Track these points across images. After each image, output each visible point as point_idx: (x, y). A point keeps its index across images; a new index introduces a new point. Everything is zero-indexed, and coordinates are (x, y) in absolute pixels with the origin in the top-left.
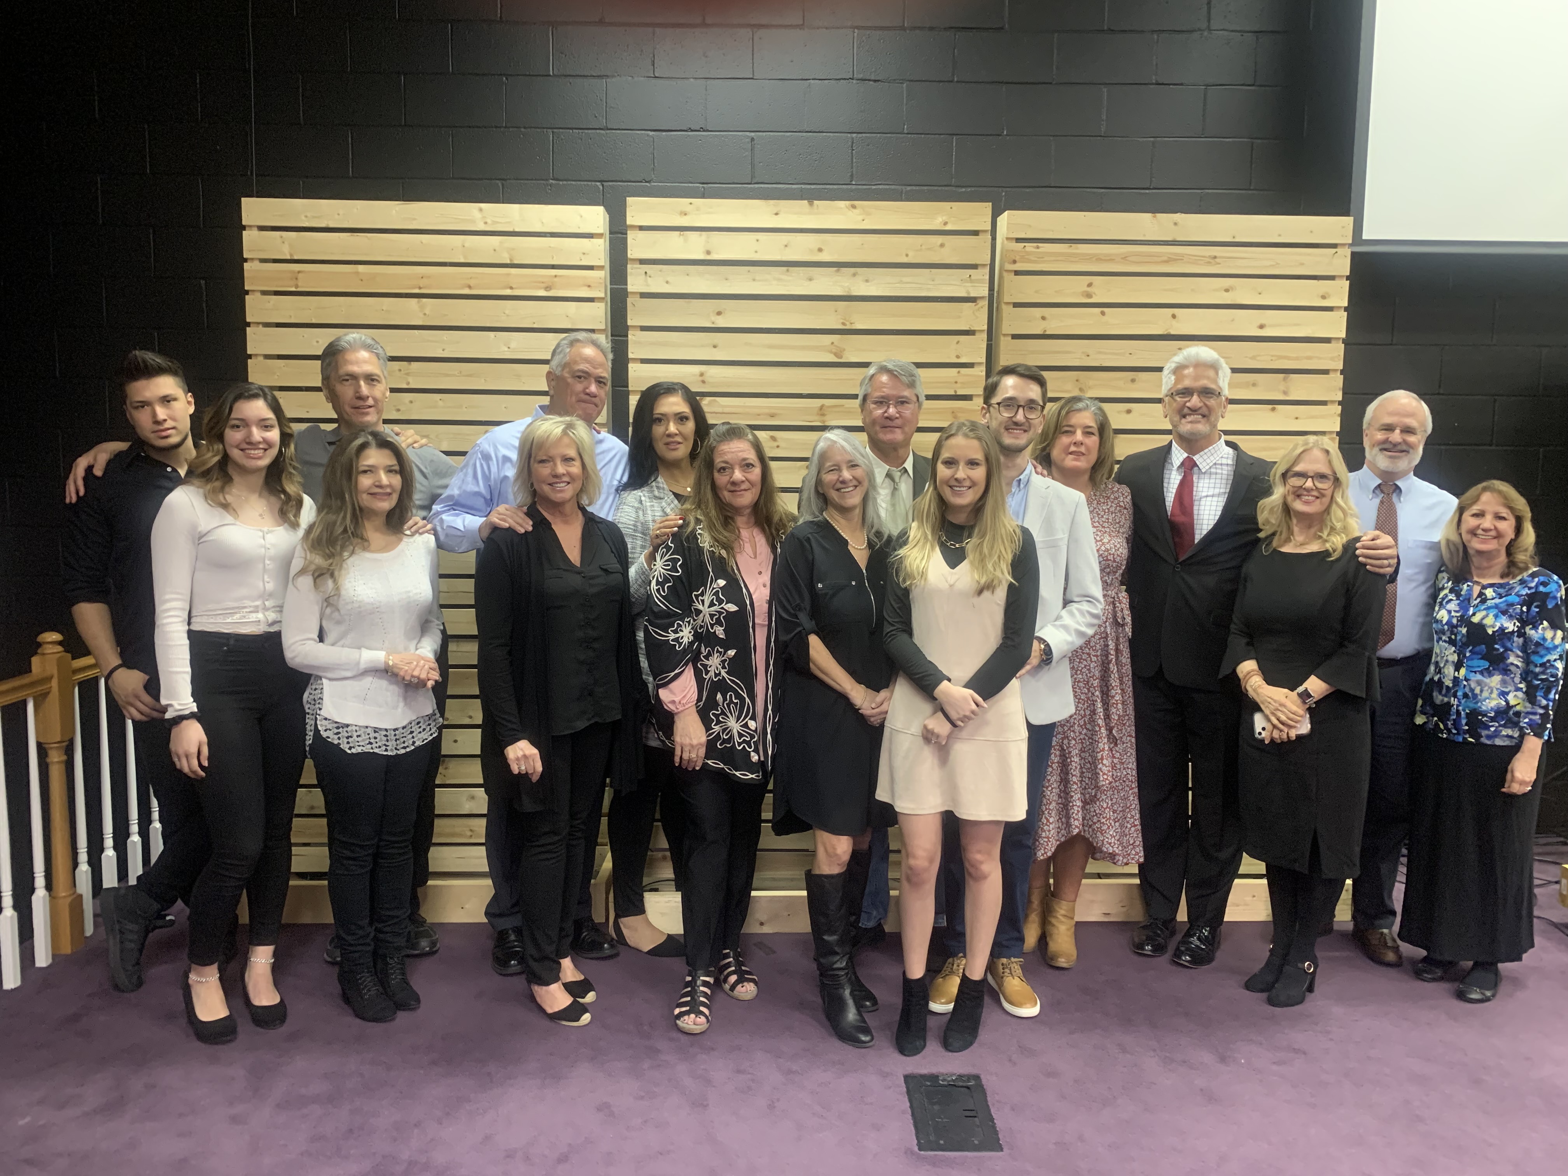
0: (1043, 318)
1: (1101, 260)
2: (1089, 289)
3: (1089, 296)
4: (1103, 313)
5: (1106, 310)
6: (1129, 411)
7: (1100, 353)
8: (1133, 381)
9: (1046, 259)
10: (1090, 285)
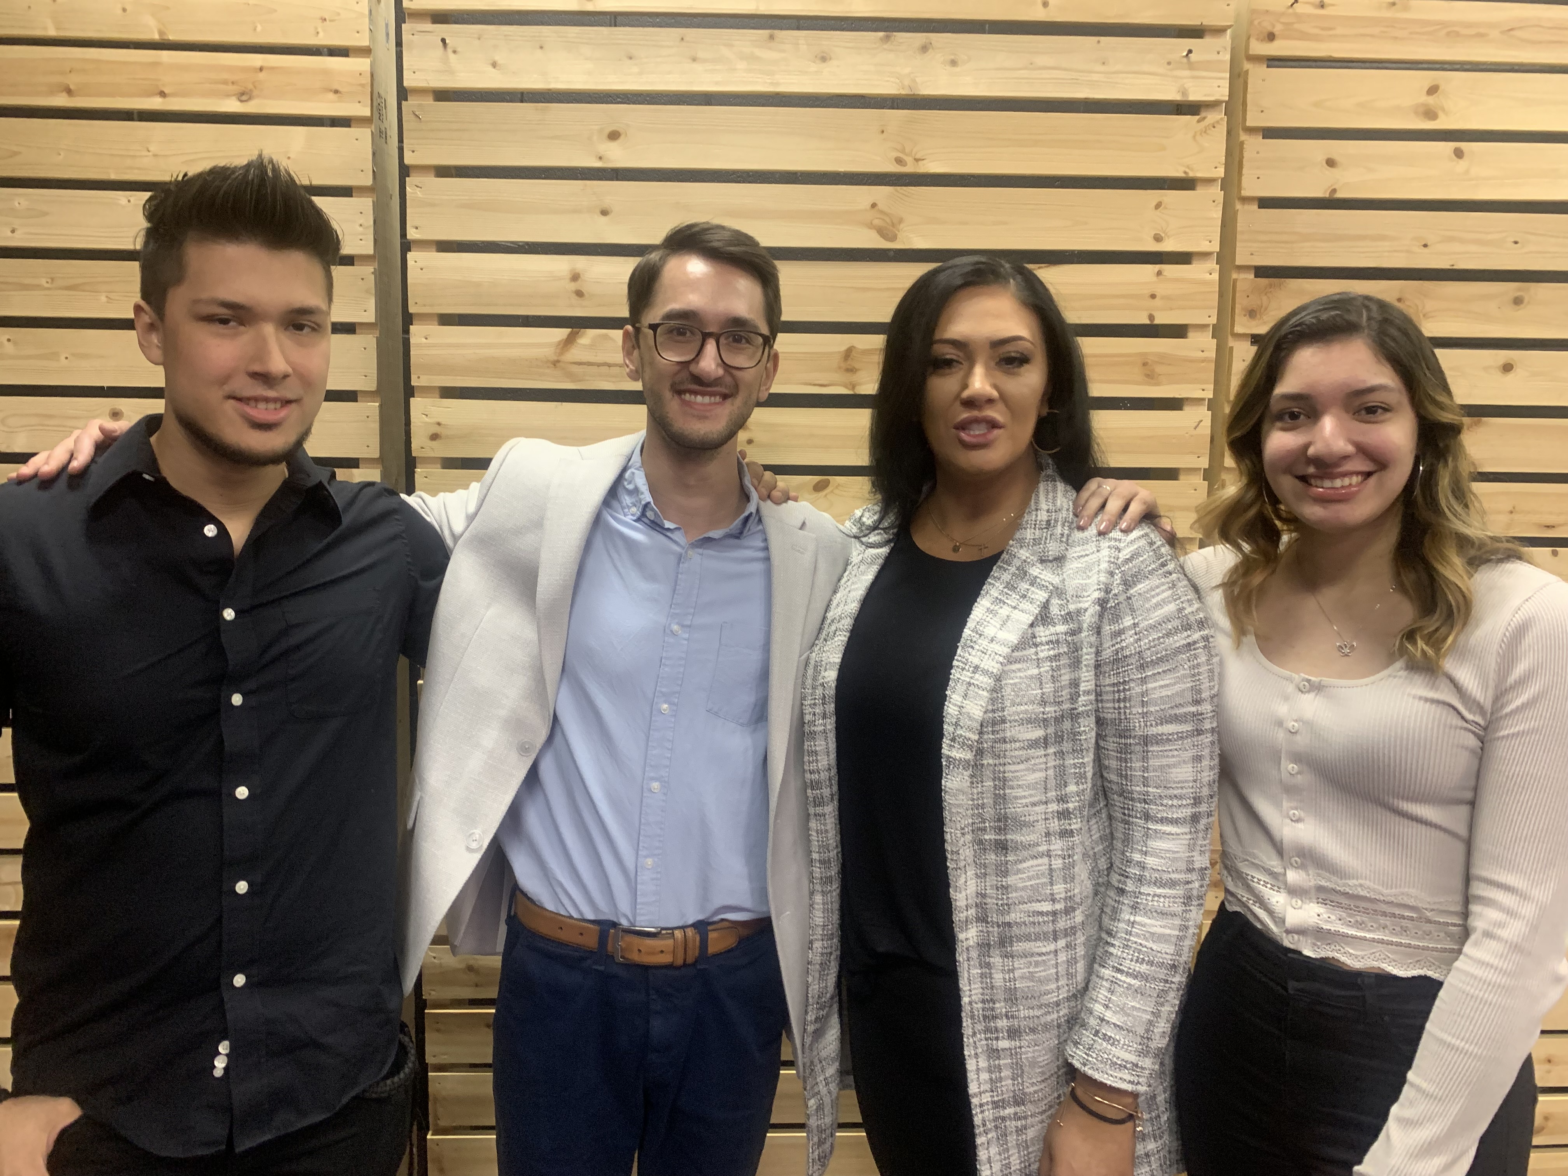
0: (1331, 163)
1: (1457, 34)
2: (1431, 100)
3: (1430, 114)
4: (1459, 154)
5: (1463, 145)
6: (1507, 368)
7: (1451, 239)
8: (1518, 301)
9: (1339, 31)
10: (1433, 90)
